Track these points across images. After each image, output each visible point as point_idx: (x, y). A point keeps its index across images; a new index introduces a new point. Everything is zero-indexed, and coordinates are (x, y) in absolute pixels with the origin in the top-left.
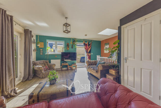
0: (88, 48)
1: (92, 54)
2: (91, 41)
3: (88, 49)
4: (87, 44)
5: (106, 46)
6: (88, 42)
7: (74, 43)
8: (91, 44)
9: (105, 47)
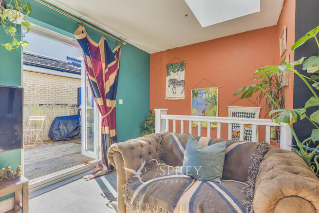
0: (105, 71)
1: (121, 102)
2: (117, 43)
3: (107, 79)
5: (171, 73)
8: (118, 54)
9: (168, 79)
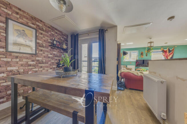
2: (173, 47)
3: (169, 56)
4: (166, 51)
6: (168, 48)
7: (149, 51)
8: (173, 50)
